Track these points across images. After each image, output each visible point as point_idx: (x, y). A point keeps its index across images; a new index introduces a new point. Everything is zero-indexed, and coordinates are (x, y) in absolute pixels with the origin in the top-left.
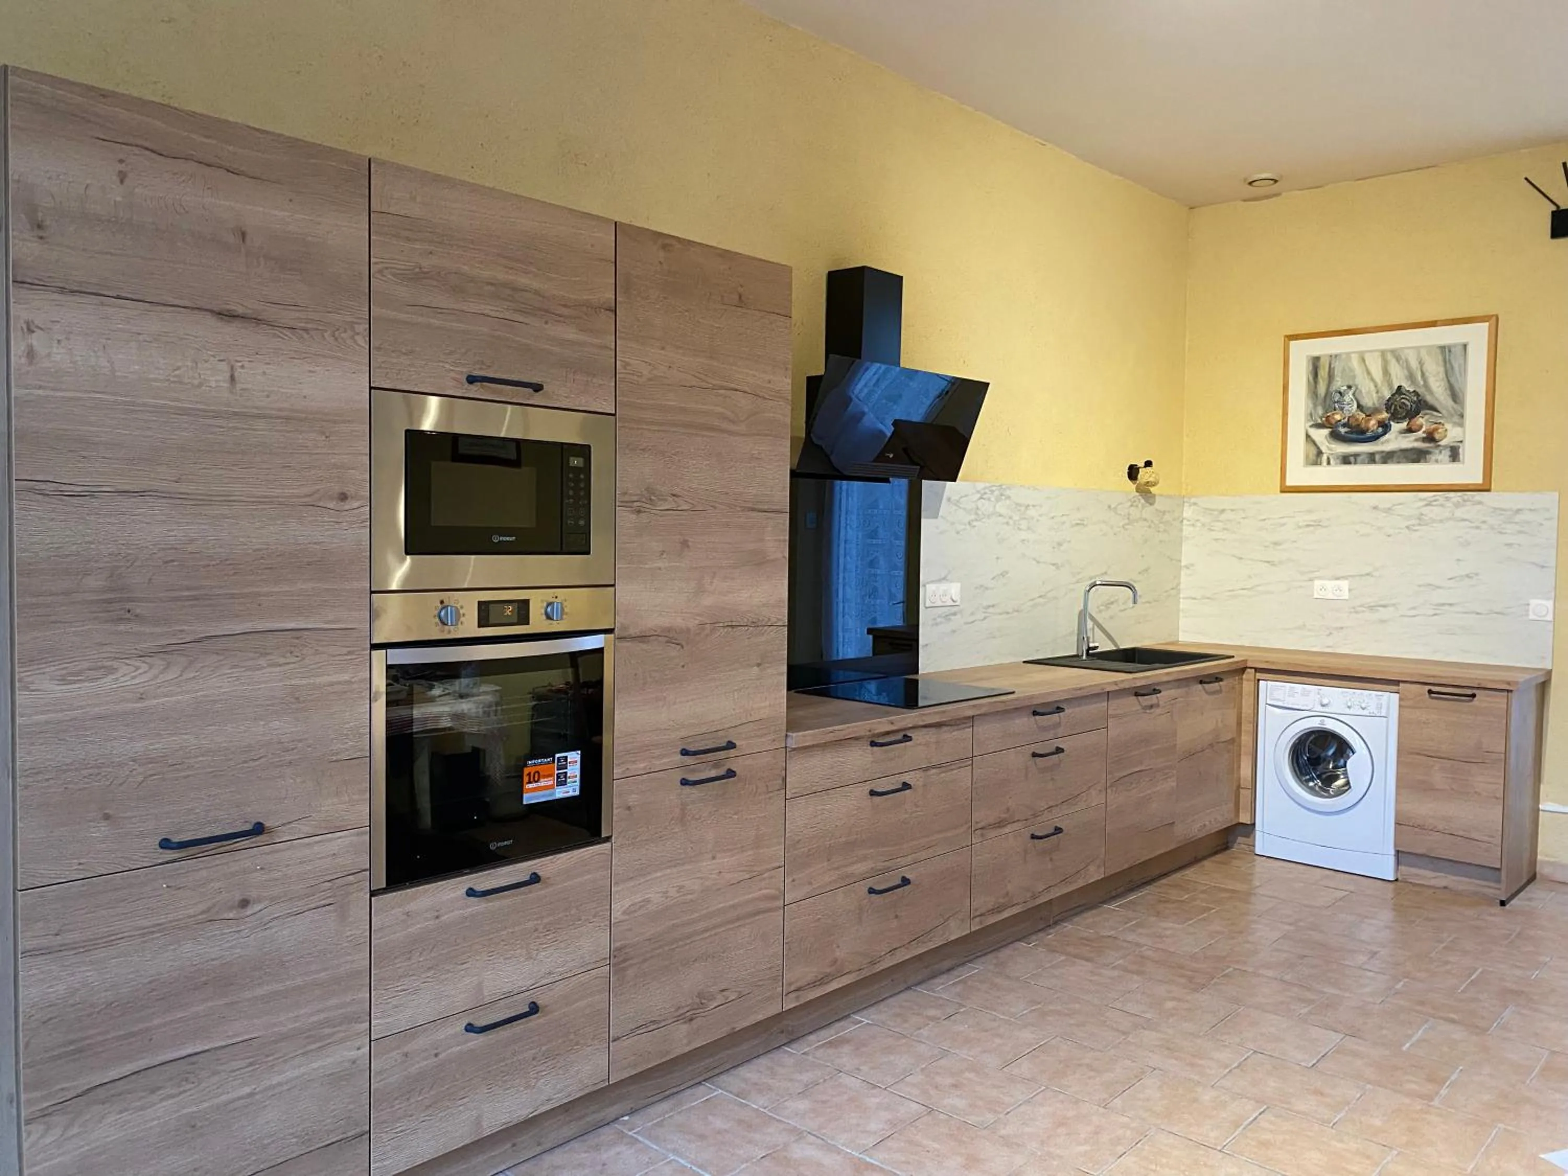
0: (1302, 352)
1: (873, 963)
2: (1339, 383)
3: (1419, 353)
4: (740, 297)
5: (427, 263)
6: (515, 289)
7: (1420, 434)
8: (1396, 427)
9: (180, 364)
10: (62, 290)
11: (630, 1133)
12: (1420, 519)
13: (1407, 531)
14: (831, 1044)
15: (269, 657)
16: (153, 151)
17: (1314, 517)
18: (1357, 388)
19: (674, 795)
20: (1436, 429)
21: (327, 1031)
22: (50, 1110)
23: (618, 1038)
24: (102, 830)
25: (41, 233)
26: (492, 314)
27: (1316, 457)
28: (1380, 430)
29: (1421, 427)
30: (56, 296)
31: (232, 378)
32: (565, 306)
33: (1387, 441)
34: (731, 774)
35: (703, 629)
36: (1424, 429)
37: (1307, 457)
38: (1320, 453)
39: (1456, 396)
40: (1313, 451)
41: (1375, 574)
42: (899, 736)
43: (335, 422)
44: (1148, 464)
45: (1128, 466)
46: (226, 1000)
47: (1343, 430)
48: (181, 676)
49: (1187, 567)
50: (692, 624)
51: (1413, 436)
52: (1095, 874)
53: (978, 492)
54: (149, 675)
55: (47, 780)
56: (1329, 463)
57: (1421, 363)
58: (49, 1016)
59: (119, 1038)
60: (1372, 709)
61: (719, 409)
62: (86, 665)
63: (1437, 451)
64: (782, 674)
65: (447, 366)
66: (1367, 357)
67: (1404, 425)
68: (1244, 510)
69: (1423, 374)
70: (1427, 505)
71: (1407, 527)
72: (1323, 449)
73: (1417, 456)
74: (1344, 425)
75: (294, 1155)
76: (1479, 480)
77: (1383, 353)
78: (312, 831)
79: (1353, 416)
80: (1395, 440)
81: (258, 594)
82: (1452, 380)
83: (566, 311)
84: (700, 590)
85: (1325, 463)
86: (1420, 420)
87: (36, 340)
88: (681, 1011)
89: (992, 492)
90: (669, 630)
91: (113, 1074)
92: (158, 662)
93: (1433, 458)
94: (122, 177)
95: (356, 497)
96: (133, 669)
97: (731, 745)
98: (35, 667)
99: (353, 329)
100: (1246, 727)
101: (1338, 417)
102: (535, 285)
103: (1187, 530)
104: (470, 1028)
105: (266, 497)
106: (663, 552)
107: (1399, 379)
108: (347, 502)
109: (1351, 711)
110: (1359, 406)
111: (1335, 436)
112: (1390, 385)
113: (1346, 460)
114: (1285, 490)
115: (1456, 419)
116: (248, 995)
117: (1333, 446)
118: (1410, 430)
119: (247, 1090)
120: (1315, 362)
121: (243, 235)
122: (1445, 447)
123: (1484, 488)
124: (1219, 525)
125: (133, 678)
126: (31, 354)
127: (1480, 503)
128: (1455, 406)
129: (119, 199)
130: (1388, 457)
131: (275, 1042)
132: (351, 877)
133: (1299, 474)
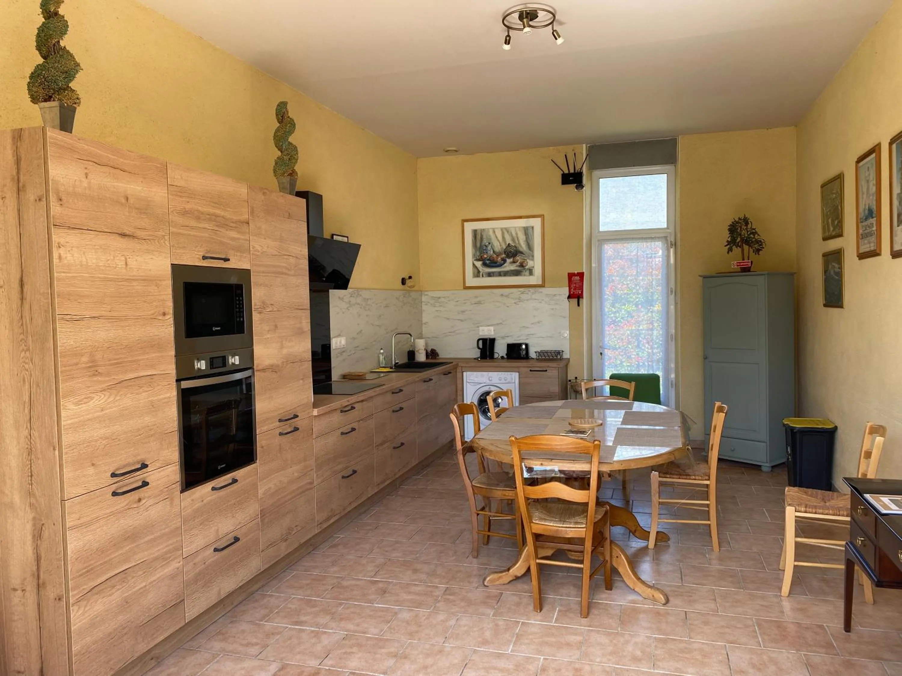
0: (469, 227)
1: (344, 510)
2: (485, 241)
3: (516, 230)
4: (289, 214)
5: (188, 207)
6: (216, 216)
7: (518, 264)
8: (509, 261)
9: (109, 258)
10: (69, 228)
11: (268, 593)
12: (519, 299)
13: (515, 304)
14: (331, 547)
15: (143, 388)
16: (96, 163)
17: (478, 299)
18: (492, 244)
19: (278, 440)
20: (524, 262)
21: (169, 555)
22: (80, 599)
23: (263, 551)
24: (91, 471)
25: (61, 203)
26: (209, 228)
27: (477, 274)
28: (502, 262)
29: (518, 261)
30: (67, 231)
31: (126, 264)
32: (232, 222)
33: (505, 267)
34: (296, 429)
35: (284, 364)
36: (519, 262)
37: (474, 273)
38: (479, 272)
39: (530, 247)
40: (476, 271)
41: (503, 323)
42: (349, 408)
43: (160, 280)
44: (410, 277)
45: (401, 278)
46: (135, 544)
47: (488, 262)
48: (115, 399)
49: (425, 324)
50: (280, 363)
51: (515, 265)
52: (414, 462)
53: (350, 293)
54: (104, 400)
55: (73, 449)
56: (483, 276)
57: (517, 234)
58: (78, 556)
59: (101, 564)
60: (509, 380)
61: (284, 265)
62: (83, 397)
63: (524, 271)
64: (310, 383)
65: (196, 252)
66: (496, 231)
67: (511, 260)
68: (448, 297)
69: (518, 238)
70: (521, 294)
71: (515, 303)
72: (481, 270)
73: (517, 273)
74: (488, 260)
75: (161, 612)
76: (540, 283)
77: (502, 229)
78: (160, 466)
79: (492, 256)
80: (509, 266)
81: (139, 360)
82: (529, 241)
83: (232, 225)
84: (282, 347)
85: (481, 276)
86: (518, 258)
87: (62, 251)
88: (283, 537)
89: (355, 293)
90: (272, 366)
91: (99, 581)
92: (107, 394)
93: (523, 273)
94: (87, 176)
95: (168, 314)
96: (99, 397)
97: (296, 416)
98: (67, 399)
99: (164, 238)
100: (459, 393)
101: (485, 256)
102: (222, 213)
103: (424, 307)
104: (216, 550)
105: (140, 316)
106: (269, 331)
107: (509, 241)
108: (166, 316)
109: (501, 382)
110: (494, 252)
111: (485, 265)
112: (505, 242)
113: (490, 275)
114: (466, 288)
115: (531, 258)
116: (142, 541)
117: (484, 269)
118: (514, 262)
119: (144, 584)
120: (475, 232)
121: (127, 199)
122: (527, 269)
123: (542, 286)
124: (437, 304)
125: (100, 401)
126: (60, 257)
127: (541, 292)
128: (530, 252)
129: (86, 185)
130: (506, 274)
131: (152, 562)
132: (173, 486)
133: (471, 281)
